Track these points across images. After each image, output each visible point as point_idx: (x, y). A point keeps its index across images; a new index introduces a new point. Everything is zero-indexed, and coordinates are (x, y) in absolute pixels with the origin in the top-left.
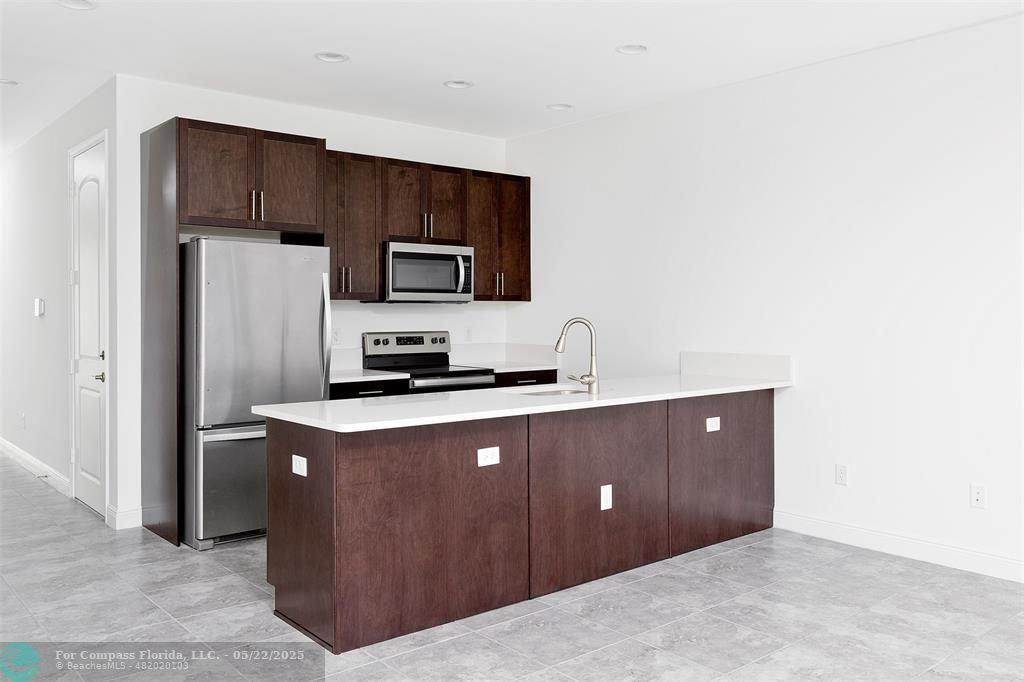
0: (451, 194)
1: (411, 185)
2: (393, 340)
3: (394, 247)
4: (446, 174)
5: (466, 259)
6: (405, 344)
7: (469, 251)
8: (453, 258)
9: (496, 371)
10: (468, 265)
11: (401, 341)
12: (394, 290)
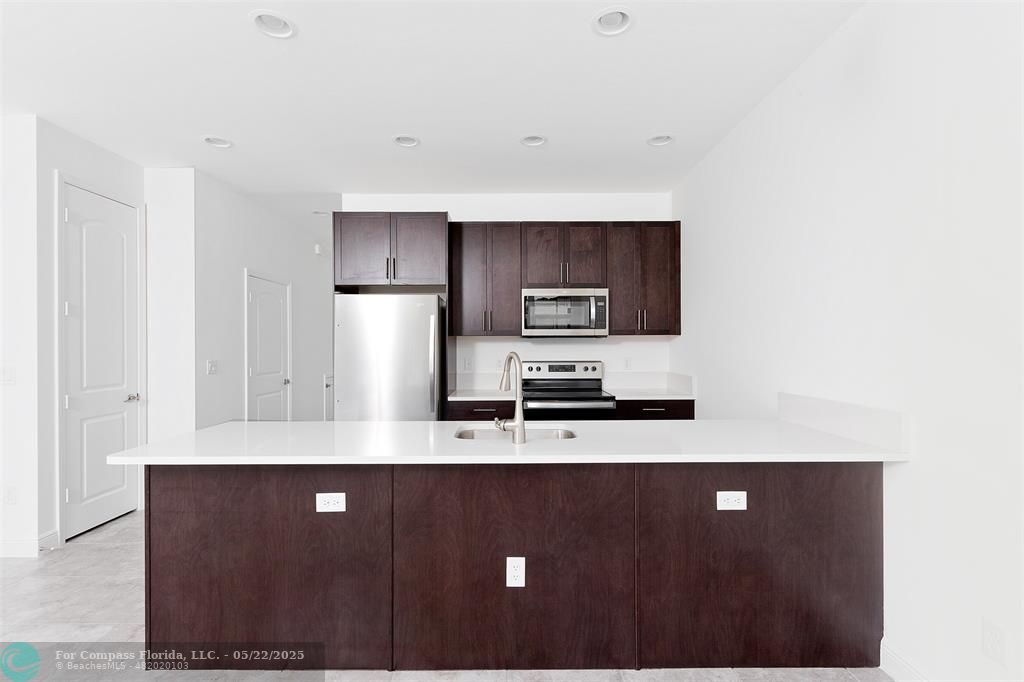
0: (590, 245)
1: (550, 240)
2: (545, 367)
3: (526, 292)
4: (584, 229)
5: (598, 299)
6: (557, 371)
7: (604, 292)
8: (587, 299)
9: (617, 399)
10: (602, 304)
11: (552, 369)
12: (526, 327)
